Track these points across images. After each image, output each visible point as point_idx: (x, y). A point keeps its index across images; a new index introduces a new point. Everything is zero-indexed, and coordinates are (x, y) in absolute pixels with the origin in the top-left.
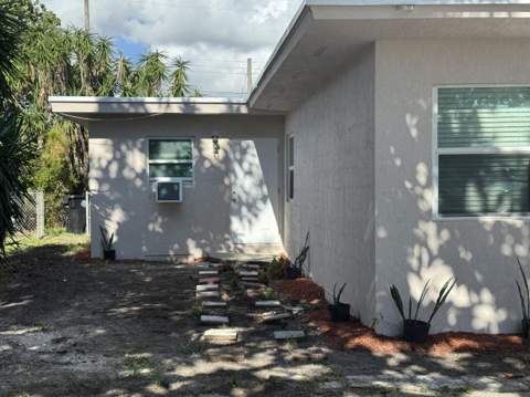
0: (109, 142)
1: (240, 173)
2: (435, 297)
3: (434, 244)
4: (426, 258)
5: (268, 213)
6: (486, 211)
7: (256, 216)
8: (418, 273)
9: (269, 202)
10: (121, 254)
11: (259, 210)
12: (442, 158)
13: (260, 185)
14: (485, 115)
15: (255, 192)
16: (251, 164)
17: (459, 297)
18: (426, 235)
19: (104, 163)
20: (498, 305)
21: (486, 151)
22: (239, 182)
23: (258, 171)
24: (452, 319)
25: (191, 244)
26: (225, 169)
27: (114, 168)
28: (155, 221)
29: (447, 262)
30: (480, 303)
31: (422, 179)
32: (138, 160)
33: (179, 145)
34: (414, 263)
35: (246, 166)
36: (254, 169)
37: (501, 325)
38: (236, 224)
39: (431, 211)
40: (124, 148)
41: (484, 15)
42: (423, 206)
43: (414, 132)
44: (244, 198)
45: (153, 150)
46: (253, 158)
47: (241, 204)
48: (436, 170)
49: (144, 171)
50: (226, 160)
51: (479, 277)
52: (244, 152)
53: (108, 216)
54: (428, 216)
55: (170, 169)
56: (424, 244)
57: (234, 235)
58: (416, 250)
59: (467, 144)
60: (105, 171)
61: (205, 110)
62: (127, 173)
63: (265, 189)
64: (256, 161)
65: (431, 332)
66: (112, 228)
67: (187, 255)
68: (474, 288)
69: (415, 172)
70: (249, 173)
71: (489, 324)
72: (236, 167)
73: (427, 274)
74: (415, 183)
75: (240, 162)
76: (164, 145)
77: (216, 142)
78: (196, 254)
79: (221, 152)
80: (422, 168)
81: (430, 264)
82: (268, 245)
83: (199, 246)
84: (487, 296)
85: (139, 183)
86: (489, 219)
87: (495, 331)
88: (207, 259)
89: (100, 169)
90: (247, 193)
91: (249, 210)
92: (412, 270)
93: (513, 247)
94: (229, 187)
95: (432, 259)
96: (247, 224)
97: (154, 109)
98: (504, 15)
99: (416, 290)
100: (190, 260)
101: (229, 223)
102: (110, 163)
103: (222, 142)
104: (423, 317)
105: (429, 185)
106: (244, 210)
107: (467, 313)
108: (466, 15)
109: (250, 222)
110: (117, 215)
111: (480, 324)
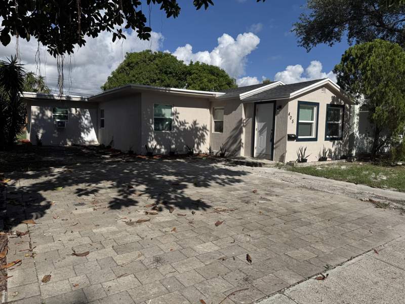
0: (39, 107)
1: (84, 119)
2: (154, 147)
3: (153, 136)
5: (93, 131)
6: (163, 130)
7: (89, 132)
8: (150, 142)
9: (93, 129)
10: (44, 144)
11: (90, 130)
12: (155, 118)
13: (90, 122)
14: (163, 110)
15: (88, 125)
16: (87, 116)
17: (158, 147)
19: (37, 114)
20: (165, 149)
21: (162, 117)
22: (84, 122)
23: (90, 118)
24: (156, 151)
25: (67, 140)
26: (79, 117)
27: (40, 115)
28: (55, 133)
29: (156, 140)
31: (151, 122)
32: (49, 113)
33: (62, 109)
34: (149, 140)
35: (86, 117)
36: (88, 118)
37: (166, 152)
38: (82, 135)
39: (153, 129)
40: (44, 109)
42: (151, 128)
43: (149, 113)
44: (85, 126)
45: (54, 111)
46: (88, 114)
47: (84, 128)
48: (154, 121)
49: (51, 117)
50: (79, 115)
51: (162, 143)
52: (85, 112)
53: (38, 131)
55: (60, 117)
56: (151, 136)
57: (82, 138)
59: (159, 116)
60: (37, 116)
61: (74, 99)
62: (45, 117)
63: (92, 124)
64: (89, 115)
65: (153, 154)
66: (40, 136)
67: (66, 144)
68: (161, 145)
69: (149, 121)
70: (86, 119)
72: (83, 117)
73: (152, 142)
74: (150, 123)
75: (84, 116)
76: (58, 109)
77: (76, 109)
78: (69, 144)
79: (78, 112)
80: (151, 120)
81: (152, 140)
82: (93, 141)
83: (70, 141)
84: (163, 147)
85: (49, 121)
86: (164, 131)
87: (165, 154)
88: (73, 145)
89: (35, 115)
90: (86, 125)
91: (87, 130)
93: (168, 137)
94: (81, 123)
96: (86, 134)
97: (57, 98)
98: (168, 91)
99: (150, 145)
100: (68, 145)
101: (80, 134)
102: (39, 114)
103: (78, 109)
104: (152, 152)
105: (152, 124)
106: (85, 130)
107: (159, 150)
108: (161, 91)
109: (87, 134)
110: (41, 131)
111: (162, 152)
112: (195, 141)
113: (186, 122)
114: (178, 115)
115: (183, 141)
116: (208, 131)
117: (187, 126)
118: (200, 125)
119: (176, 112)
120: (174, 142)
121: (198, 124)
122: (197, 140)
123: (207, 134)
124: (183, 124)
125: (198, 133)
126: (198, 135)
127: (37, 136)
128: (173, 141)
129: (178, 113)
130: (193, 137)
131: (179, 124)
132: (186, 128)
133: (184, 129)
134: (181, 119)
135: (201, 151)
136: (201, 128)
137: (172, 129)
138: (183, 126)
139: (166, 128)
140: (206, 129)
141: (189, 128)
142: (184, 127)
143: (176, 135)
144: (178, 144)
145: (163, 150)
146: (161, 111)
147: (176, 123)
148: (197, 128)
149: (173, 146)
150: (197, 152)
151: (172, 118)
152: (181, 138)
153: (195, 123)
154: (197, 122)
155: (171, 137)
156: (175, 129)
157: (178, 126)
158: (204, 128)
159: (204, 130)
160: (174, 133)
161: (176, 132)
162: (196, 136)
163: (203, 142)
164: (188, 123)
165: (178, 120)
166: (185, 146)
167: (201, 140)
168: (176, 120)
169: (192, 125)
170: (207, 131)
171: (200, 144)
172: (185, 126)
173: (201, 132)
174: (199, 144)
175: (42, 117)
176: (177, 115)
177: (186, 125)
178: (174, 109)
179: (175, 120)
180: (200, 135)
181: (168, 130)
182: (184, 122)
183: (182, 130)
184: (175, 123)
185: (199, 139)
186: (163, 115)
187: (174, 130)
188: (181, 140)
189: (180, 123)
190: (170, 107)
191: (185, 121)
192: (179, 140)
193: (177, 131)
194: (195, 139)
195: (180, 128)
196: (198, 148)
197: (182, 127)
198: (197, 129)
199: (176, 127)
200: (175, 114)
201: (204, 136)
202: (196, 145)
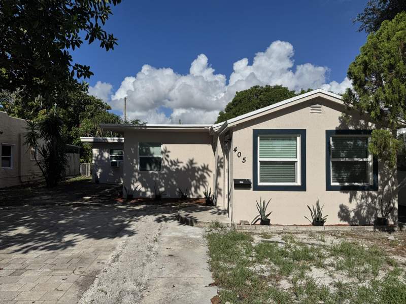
0: (98, 150)
2: (138, 190)
3: (137, 177)
4: (135, 180)
6: (151, 170)
8: (133, 184)
10: (101, 182)
12: (140, 158)
14: (151, 148)
17: (143, 190)
18: (135, 176)
19: (96, 155)
20: (151, 192)
21: (151, 156)
24: (141, 194)
27: (99, 157)
28: (111, 172)
29: (140, 182)
30: (148, 191)
31: (135, 162)
32: (106, 155)
33: (119, 151)
34: (132, 182)
37: (152, 196)
39: (137, 170)
40: (102, 151)
41: (139, 128)
42: (135, 169)
43: (133, 152)
45: (111, 152)
48: (139, 160)
49: (108, 158)
51: (147, 185)
53: (97, 171)
54: (136, 171)
55: (116, 158)
56: (135, 177)
58: (133, 179)
59: (147, 155)
60: (97, 158)
62: (103, 158)
66: (98, 174)
67: (120, 182)
68: (146, 187)
69: (133, 161)
71: (149, 196)
73: (136, 185)
74: (133, 163)
76: (114, 151)
80: (135, 160)
81: (136, 182)
84: (149, 189)
85: (106, 161)
86: (151, 172)
87: (151, 197)
89: (95, 157)
92: (132, 183)
93: (156, 178)
95: (137, 180)
97: (110, 141)
98: (144, 128)
99: (133, 188)
100: (121, 184)
102: (98, 155)
104: (134, 194)
105: (137, 164)
107: (145, 193)
108: (135, 128)
110: (100, 171)
111: (147, 196)
112: (192, 183)
113: (180, 161)
114: (169, 154)
115: (175, 183)
116: (211, 171)
117: (181, 166)
118: (199, 164)
119: (166, 151)
120: (163, 185)
121: (196, 163)
122: (194, 182)
123: (209, 175)
124: (174, 163)
125: (196, 174)
126: (197, 176)
127: (96, 175)
128: (162, 183)
129: (169, 152)
130: (189, 179)
131: (170, 164)
132: (179, 168)
133: (177, 169)
134: (172, 157)
135: (200, 196)
136: (201, 168)
137: (161, 169)
138: (175, 165)
139: (154, 168)
140: (207, 169)
141: (183, 169)
142: (176, 167)
143: (165, 176)
144: (169, 187)
145: (149, 194)
146: (149, 150)
147: (166, 163)
148: (195, 168)
149: (162, 189)
150: (195, 197)
151: (161, 156)
152: (173, 180)
153: (191, 162)
154: (194, 161)
155: (160, 179)
156: (165, 170)
157: (168, 166)
158: (205, 168)
159: (205, 171)
160: (163, 174)
161: (165, 173)
162: (193, 178)
163: (203, 185)
164: (182, 162)
165: (169, 159)
166: (178, 190)
167: (201, 183)
168: (166, 159)
169: (187, 165)
170: (209, 172)
171: (199, 188)
172: (178, 166)
173: (200, 173)
174: (197, 187)
175: (101, 158)
176: (167, 154)
177: (179, 164)
178: (163, 147)
179: (164, 159)
180: (199, 176)
181: (156, 171)
182: (176, 161)
183: (174, 170)
184: (164, 163)
185: (198, 181)
186: (152, 155)
187: (163, 170)
188: (172, 183)
189: (171, 162)
190: (159, 145)
191: (178, 160)
192: (170, 182)
193: (167, 171)
194: (192, 181)
195: (171, 168)
196: (196, 191)
197: (173, 167)
198: (194, 170)
199: (166, 167)
200: (165, 153)
201: (205, 177)
202: (193, 189)
